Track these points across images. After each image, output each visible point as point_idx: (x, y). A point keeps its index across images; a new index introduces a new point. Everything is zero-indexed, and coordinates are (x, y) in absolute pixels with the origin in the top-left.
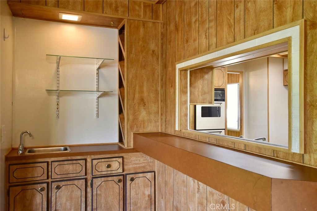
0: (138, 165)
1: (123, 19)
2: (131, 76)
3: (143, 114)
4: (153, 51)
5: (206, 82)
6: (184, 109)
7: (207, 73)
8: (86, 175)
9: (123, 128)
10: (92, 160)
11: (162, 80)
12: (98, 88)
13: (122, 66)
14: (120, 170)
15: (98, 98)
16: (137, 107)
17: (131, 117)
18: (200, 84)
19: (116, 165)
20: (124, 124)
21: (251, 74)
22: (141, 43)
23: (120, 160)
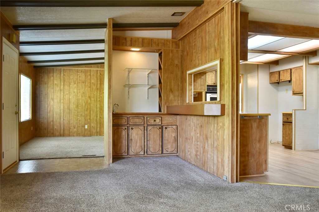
0: (169, 122)
1: (161, 49)
2: (165, 78)
3: (171, 97)
4: (177, 65)
5: (202, 80)
6: (190, 93)
7: (203, 75)
8: (144, 124)
9: (161, 104)
10: (147, 117)
11: (181, 79)
12: (148, 84)
13: (161, 72)
14: (160, 123)
15: (148, 89)
16: (168, 93)
17: (165, 98)
18: (199, 81)
19: (158, 121)
20: (162, 102)
21: (248, 75)
22: (170, 61)
23: (160, 118)
